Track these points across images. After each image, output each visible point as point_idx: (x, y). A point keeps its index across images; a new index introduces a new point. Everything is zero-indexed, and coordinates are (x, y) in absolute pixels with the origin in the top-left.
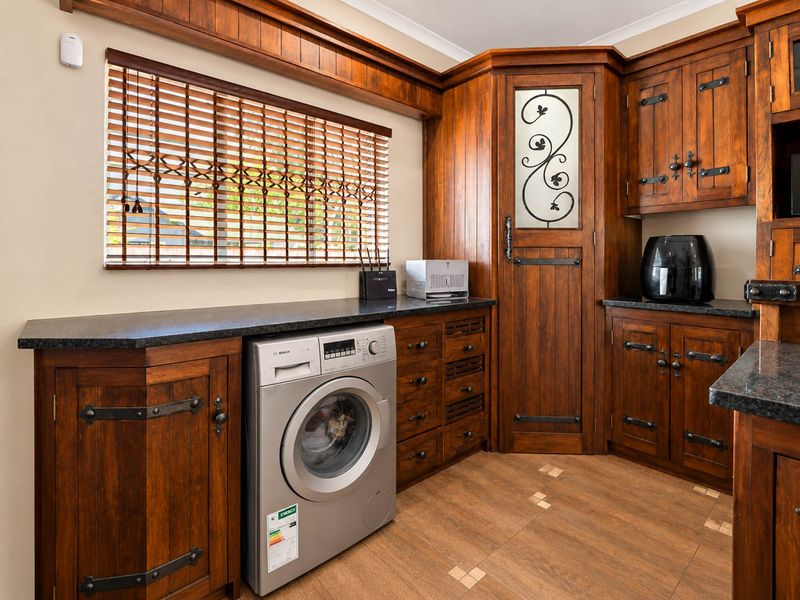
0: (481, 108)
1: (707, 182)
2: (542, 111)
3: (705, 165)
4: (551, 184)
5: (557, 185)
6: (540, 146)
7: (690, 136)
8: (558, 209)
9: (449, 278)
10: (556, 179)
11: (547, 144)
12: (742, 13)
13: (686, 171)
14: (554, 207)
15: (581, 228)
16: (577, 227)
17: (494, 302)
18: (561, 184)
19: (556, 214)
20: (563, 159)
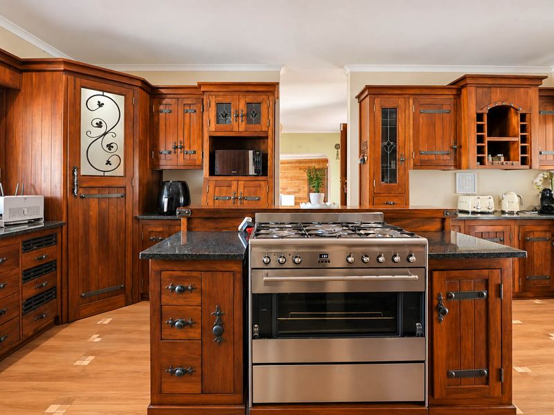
0: (55, 94)
1: (187, 157)
2: (100, 105)
3: (187, 149)
4: (107, 149)
5: (110, 150)
6: (99, 125)
7: (181, 133)
8: (110, 164)
9: (25, 210)
10: (110, 146)
11: (103, 124)
12: (200, 85)
13: (179, 150)
14: (108, 163)
15: (125, 176)
16: (122, 175)
17: (64, 224)
18: (113, 150)
19: (109, 167)
20: (114, 135)
